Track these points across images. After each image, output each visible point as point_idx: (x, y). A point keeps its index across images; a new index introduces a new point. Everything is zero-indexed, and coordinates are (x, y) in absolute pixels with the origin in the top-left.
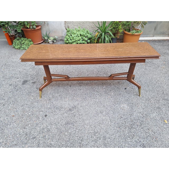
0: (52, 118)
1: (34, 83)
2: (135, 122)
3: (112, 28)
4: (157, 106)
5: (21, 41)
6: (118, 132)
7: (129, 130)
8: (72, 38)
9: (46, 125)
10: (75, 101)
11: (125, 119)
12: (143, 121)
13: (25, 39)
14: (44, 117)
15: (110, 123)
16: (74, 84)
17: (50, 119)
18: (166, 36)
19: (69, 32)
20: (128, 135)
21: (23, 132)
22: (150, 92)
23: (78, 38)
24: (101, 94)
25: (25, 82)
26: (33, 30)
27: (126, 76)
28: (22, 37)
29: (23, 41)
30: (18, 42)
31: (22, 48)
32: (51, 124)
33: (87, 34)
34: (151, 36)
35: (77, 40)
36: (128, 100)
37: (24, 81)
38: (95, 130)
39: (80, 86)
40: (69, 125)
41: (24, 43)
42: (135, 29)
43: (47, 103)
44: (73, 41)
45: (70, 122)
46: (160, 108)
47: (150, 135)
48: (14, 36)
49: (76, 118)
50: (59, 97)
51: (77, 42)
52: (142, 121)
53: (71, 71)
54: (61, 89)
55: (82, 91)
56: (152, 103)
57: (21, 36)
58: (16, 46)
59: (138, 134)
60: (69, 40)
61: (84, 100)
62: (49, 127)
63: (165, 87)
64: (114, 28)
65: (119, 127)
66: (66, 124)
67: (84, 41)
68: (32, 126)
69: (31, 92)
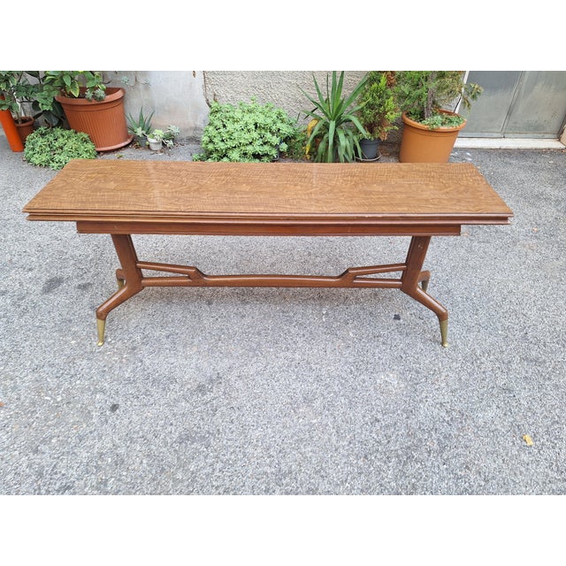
0: (135, 418)
1: (84, 287)
2: (420, 440)
3: (363, 104)
4: (501, 383)
5: (51, 139)
6: (360, 473)
7: (401, 468)
8: (226, 136)
9: (112, 441)
10: (221, 355)
11: (387, 426)
12: (450, 435)
13: (67, 132)
14: (108, 413)
15: (334, 439)
16: (223, 296)
17: (126, 421)
18: (546, 136)
19: (218, 115)
20: (393, 484)
21: (29, 466)
22: (479, 331)
23: (247, 136)
24: (311, 333)
25: (53, 284)
26: (94, 102)
27: (398, 275)
28: (58, 126)
29: (61, 140)
30: (41, 141)
31: (55, 165)
32: (131, 439)
33: (279, 125)
34: (495, 135)
35: (242, 141)
36: (404, 356)
37: (51, 281)
38: (283, 466)
39: (244, 302)
40: (193, 443)
41: (62, 148)
42: (441, 112)
43: (121, 362)
44: (230, 144)
45: (196, 433)
46: (510, 391)
47: (471, 486)
48: (30, 119)
49: (218, 419)
50: (164, 340)
51: (243, 148)
52: (445, 438)
53: (216, 251)
54: (176, 312)
55: (248, 320)
56: (484, 372)
57: (55, 122)
58: (36, 156)
59: (429, 483)
60: (215, 140)
61: (251, 354)
62: (122, 451)
63: (533, 314)
64: (370, 106)
65: (366, 457)
66: (181, 441)
67: (266, 148)
68: (62, 443)
69: (70, 321)
